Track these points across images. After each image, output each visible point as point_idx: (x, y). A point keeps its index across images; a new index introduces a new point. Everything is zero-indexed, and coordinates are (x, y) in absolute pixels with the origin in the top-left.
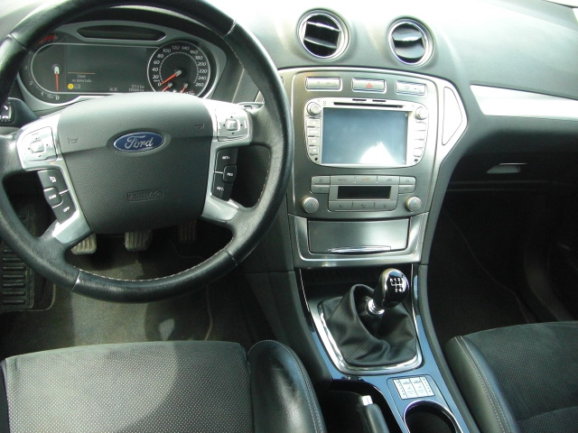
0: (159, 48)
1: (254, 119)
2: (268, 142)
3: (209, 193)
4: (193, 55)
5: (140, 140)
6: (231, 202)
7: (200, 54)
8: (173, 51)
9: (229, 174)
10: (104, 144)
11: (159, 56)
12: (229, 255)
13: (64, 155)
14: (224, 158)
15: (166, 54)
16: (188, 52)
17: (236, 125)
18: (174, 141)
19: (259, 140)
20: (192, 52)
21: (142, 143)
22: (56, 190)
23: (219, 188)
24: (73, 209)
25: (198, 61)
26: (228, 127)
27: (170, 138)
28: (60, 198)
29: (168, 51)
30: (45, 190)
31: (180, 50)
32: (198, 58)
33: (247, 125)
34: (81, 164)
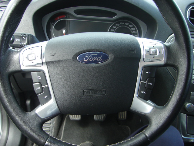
0: (113, 23)
1: (168, 49)
2: (176, 64)
3: (136, 95)
4: (131, 28)
5: (93, 56)
6: (149, 102)
7: (133, 27)
8: (120, 25)
9: (149, 83)
10: (71, 57)
11: (114, 27)
12: (146, 136)
13: (47, 63)
14: (147, 73)
15: (117, 27)
16: (128, 26)
17: (156, 52)
18: (115, 58)
19: (170, 62)
20: (130, 26)
21: (95, 58)
22: (41, 85)
23: (142, 92)
24: (50, 97)
25: (133, 31)
26: (151, 53)
27: (113, 56)
28: (42, 89)
29: (118, 25)
30: (34, 84)
31: (124, 25)
32: (133, 29)
33: (163, 52)
34: (56, 69)
